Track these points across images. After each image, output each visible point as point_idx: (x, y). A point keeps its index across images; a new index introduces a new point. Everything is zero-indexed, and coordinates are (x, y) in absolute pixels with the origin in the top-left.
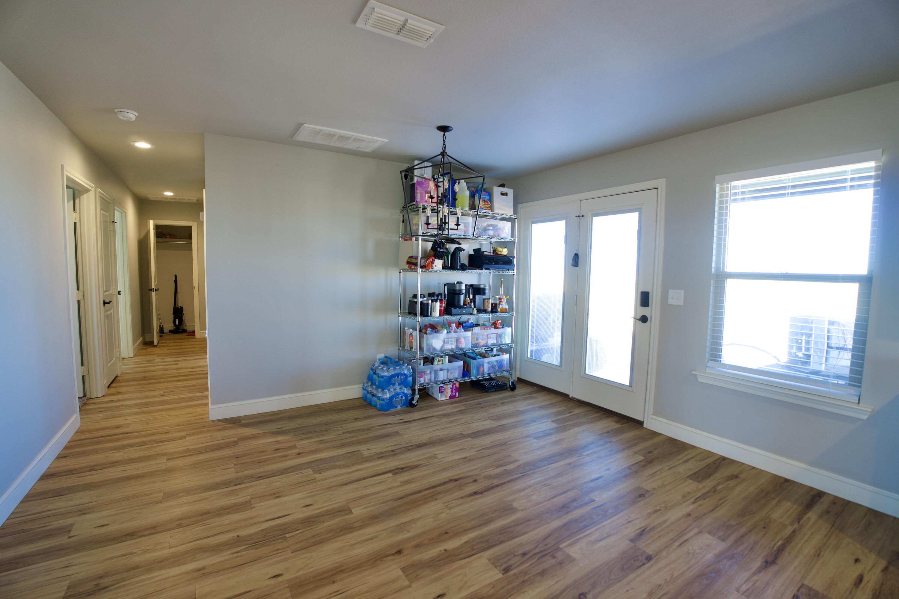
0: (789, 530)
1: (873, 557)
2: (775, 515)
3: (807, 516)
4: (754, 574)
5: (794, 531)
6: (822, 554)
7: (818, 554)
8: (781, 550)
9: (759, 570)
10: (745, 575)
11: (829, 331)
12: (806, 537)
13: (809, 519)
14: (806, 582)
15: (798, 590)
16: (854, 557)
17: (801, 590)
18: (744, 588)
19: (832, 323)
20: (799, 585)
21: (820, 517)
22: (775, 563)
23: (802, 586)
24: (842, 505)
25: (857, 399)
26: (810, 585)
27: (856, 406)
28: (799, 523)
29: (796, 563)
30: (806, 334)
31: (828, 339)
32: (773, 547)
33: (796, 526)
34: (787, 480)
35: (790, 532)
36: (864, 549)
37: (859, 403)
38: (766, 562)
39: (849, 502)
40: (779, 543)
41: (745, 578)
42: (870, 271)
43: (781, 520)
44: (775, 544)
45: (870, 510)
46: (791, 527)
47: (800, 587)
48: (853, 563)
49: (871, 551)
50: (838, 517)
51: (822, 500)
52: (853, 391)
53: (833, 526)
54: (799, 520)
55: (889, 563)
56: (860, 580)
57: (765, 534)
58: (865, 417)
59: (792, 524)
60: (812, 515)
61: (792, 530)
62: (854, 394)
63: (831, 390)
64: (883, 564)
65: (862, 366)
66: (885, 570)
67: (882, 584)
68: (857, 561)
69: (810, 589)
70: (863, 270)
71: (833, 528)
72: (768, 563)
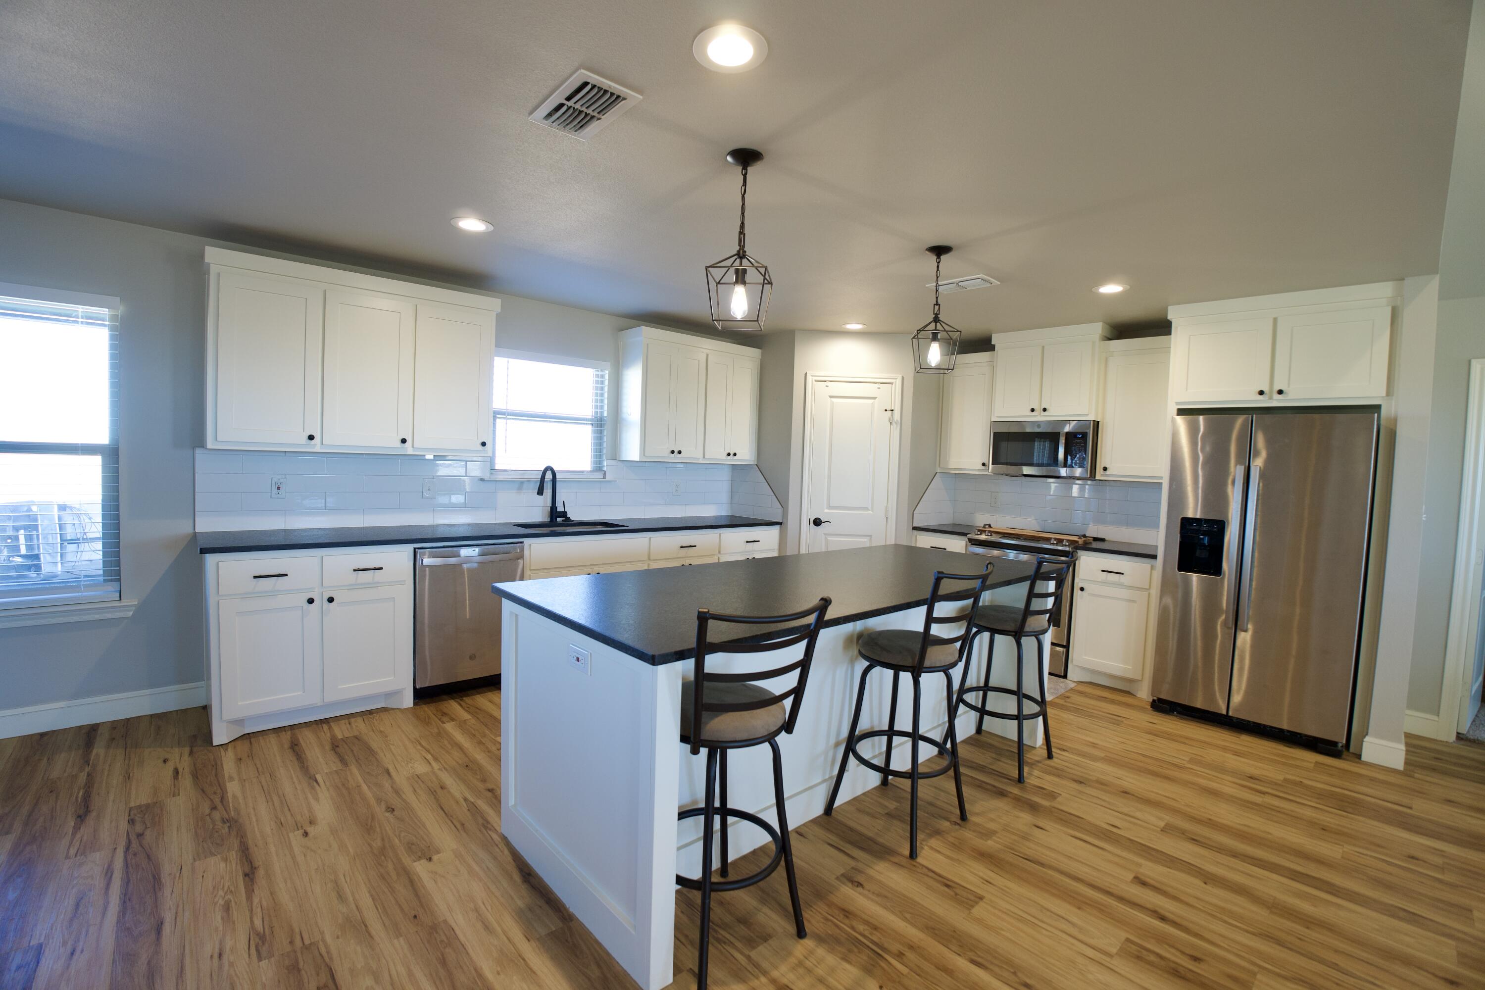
0: (83, 777)
1: (176, 750)
2: (56, 772)
3: (95, 752)
4: (74, 834)
5: (89, 775)
6: (131, 775)
7: (128, 778)
8: (87, 798)
9: (76, 829)
10: (65, 842)
11: (60, 519)
12: (106, 773)
13: (97, 755)
14: (132, 804)
15: (129, 815)
16: (162, 760)
17: (132, 813)
18: (72, 851)
19: (63, 508)
20: (127, 811)
21: (108, 747)
22: (89, 811)
23: (131, 809)
24: (124, 726)
25: (118, 595)
26: (138, 804)
27: (117, 604)
28: (89, 765)
29: (111, 798)
30: (25, 528)
31: (61, 529)
32: (77, 801)
33: (87, 769)
34: (42, 735)
35: (85, 778)
36: (165, 749)
37: (120, 599)
38: (79, 816)
39: (128, 720)
40: (81, 794)
41: (68, 844)
42: (115, 439)
43: (66, 775)
44: (77, 798)
45: (151, 716)
46: (83, 773)
47: (130, 811)
48: (164, 765)
49: (172, 747)
50: (126, 738)
51: (99, 732)
52: (112, 587)
53: (126, 748)
54: (87, 763)
55: (191, 747)
56: (176, 772)
57: (57, 798)
58: (130, 614)
59: (81, 769)
60: (99, 750)
61: (86, 775)
62: (114, 590)
63: (83, 594)
64: (187, 750)
65: (118, 554)
66: (191, 753)
67: (195, 765)
68: (165, 761)
69: (140, 807)
70: (103, 437)
71: (128, 750)
72: (81, 818)
